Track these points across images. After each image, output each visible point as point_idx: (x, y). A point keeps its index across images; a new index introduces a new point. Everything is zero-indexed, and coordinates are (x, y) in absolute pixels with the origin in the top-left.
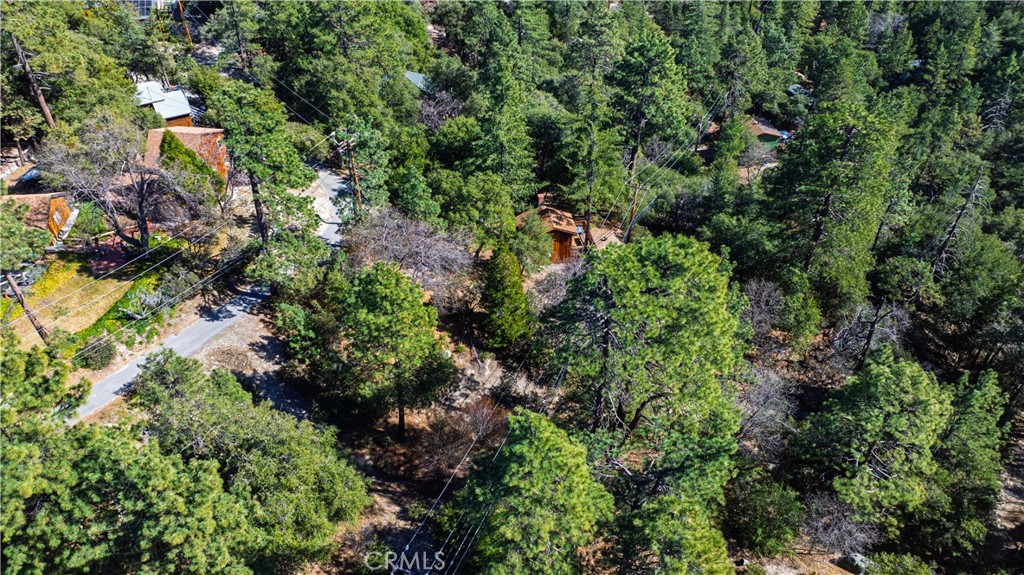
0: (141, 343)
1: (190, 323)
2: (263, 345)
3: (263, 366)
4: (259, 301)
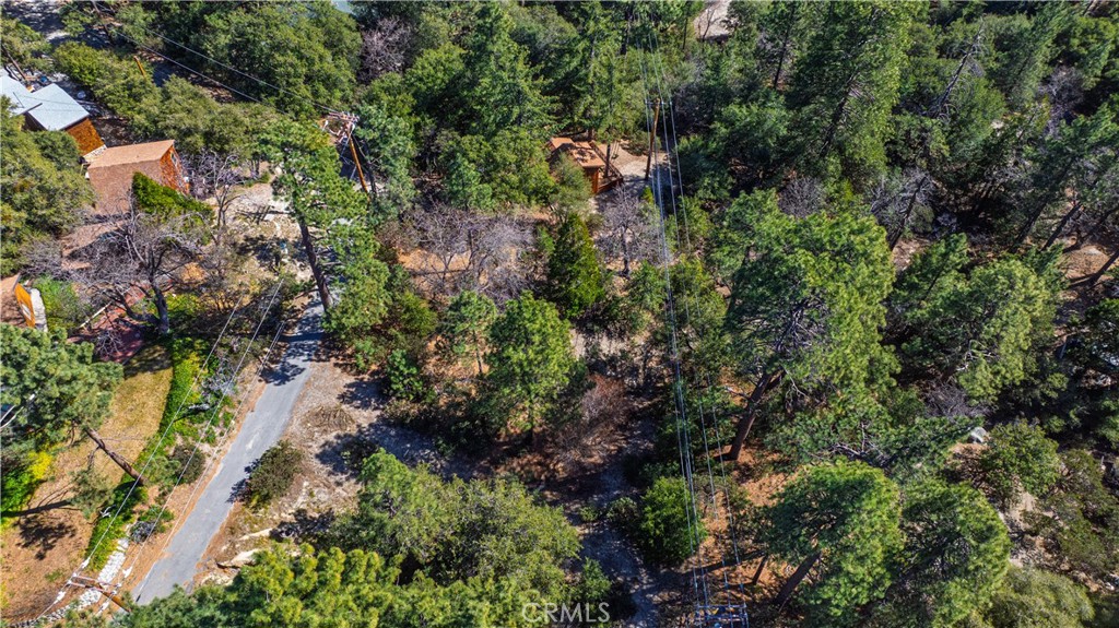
0: (222, 434)
1: (260, 394)
2: (352, 393)
3: (364, 418)
4: (319, 343)
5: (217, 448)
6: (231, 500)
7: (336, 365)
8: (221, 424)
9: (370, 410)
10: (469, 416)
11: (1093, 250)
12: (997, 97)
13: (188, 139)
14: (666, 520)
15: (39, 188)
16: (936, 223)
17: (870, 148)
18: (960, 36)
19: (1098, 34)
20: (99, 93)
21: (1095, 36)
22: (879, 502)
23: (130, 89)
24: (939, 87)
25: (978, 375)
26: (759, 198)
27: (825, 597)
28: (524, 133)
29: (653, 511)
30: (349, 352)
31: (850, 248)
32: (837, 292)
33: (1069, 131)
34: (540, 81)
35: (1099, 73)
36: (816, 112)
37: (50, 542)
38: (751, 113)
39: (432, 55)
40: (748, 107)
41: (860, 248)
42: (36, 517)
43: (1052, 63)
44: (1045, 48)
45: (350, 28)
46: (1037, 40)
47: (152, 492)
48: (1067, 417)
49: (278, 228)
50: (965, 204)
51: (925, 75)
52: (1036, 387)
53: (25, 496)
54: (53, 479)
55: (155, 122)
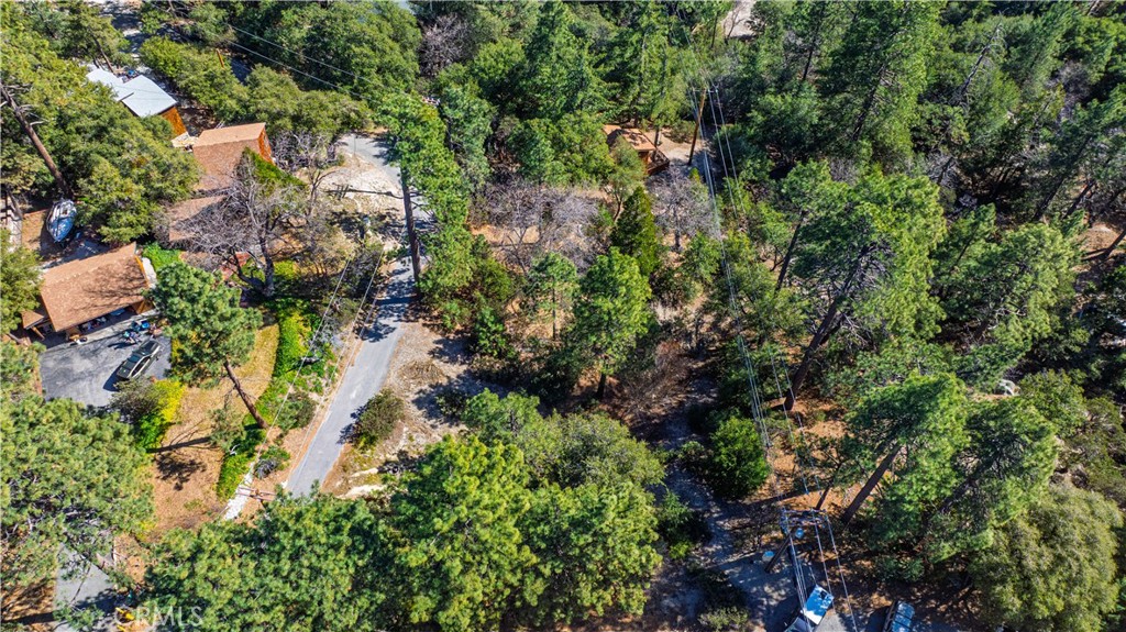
0: (327, 385)
1: (358, 350)
2: (440, 349)
3: (453, 371)
4: (407, 305)
5: (323, 398)
6: (340, 442)
7: (424, 325)
8: (326, 376)
9: (457, 365)
10: (550, 367)
11: (1103, 228)
12: (1011, 87)
13: (278, 122)
14: (739, 454)
15: (154, 163)
16: (958, 204)
17: (897, 134)
18: (972, 34)
19: (1101, 32)
20: (182, 84)
21: (1098, 34)
22: (951, 403)
23: (212, 80)
24: (958, 78)
25: (1011, 327)
26: (814, 168)
27: (900, 493)
28: (586, 117)
29: (726, 446)
30: (435, 313)
31: (908, 202)
32: (900, 237)
33: (1083, 113)
34: (601, 69)
35: (1103, 68)
36: (847, 101)
37: (184, 475)
38: (785, 102)
39: (493, 48)
40: (783, 97)
41: (918, 200)
42: (169, 454)
43: (1060, 58)
44: (1055, 43)
45: (411, 24)
46: (1049, 35)
47: (270, 433)
48: (1088, 371)
49: (359, 205)
50: (983, 188)
51: (945, 68)
52: (1060, 342)
53: (157, 436)
54: (180, 423)
55: (246, 107)
